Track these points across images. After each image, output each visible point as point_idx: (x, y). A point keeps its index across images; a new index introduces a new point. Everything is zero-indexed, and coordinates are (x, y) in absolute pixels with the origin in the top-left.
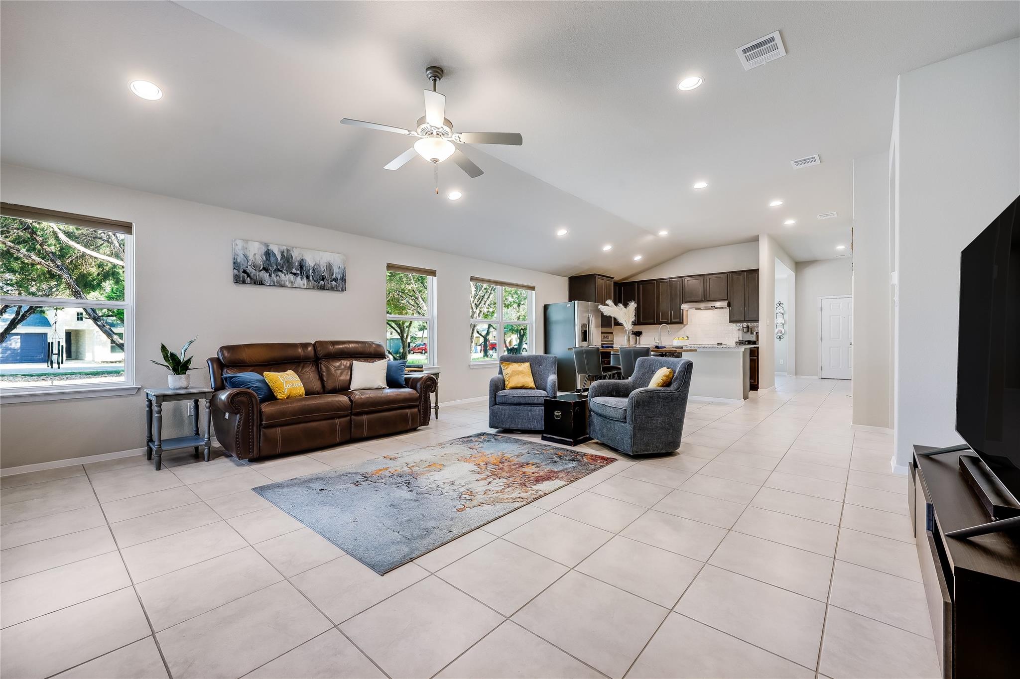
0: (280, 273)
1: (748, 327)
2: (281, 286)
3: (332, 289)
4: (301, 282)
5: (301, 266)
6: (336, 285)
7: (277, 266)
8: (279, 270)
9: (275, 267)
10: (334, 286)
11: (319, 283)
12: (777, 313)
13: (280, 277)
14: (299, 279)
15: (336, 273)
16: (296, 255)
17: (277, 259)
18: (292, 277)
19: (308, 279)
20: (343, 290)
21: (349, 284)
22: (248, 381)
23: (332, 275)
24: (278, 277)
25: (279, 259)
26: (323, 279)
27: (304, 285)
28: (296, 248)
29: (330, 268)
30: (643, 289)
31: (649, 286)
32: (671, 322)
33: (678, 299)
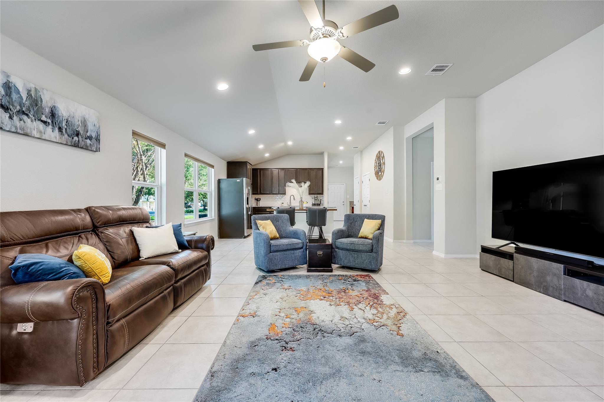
0: (25, 117)
1: (317, 197)
2: (26, 135)
3: (86, 148)
4: (51, 133)
5: (53, 115)
6: (91, 144)
7: (20, 106)
8: (24, 113)
9: (18, 108)
10: (88, 145)
11: (73, 139)
13: (24, 122)
14: (50, 127)
15: (92, 131)
16: (47, 100)
17: (21, 97)
18: (41, 126)
19: (60, 131)
20: (98, 150)
21: (103, 145)
22: (58, 266)
23: (87, 132)
24: (22, 122)
25: (24, 98)
26: (78, 135)
27: (56, 137)
28: (47, 90)
29: (84, 123)
30: (263, 173)
31: (266, 172)
32: (279, 193)
33: (283, 180)
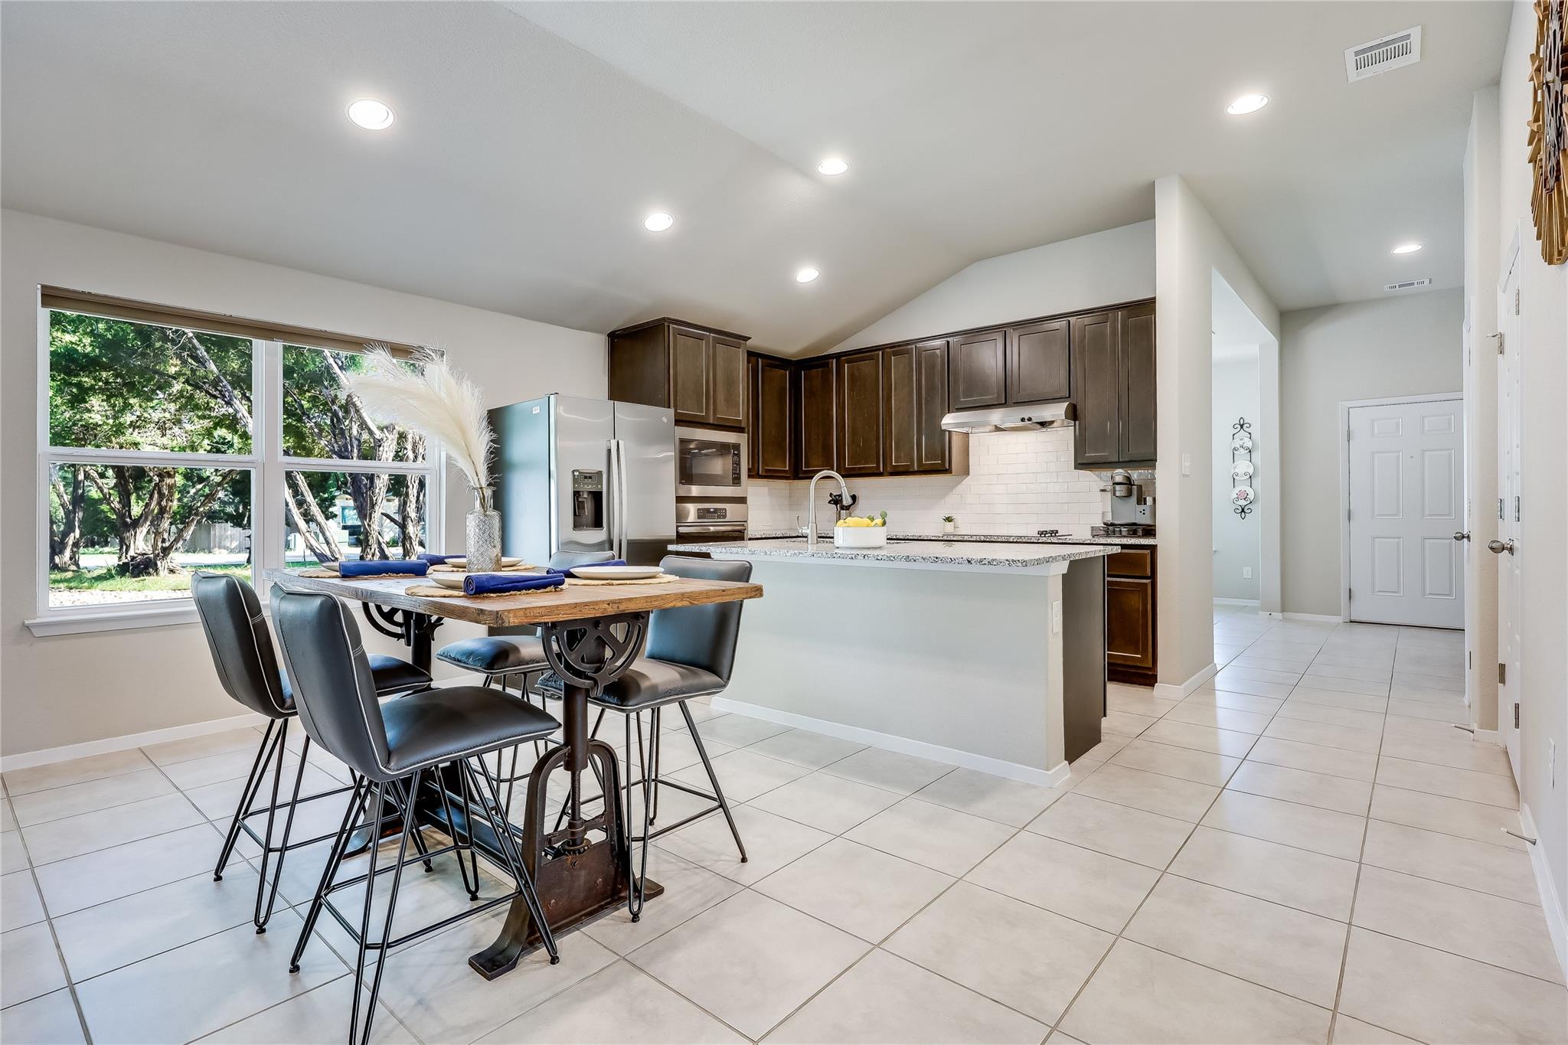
1: (1129, 482)
12: (1235, 449)
30: (852, 375)
31: (865, 367)
32: (921, 469)
33: (938, 400)
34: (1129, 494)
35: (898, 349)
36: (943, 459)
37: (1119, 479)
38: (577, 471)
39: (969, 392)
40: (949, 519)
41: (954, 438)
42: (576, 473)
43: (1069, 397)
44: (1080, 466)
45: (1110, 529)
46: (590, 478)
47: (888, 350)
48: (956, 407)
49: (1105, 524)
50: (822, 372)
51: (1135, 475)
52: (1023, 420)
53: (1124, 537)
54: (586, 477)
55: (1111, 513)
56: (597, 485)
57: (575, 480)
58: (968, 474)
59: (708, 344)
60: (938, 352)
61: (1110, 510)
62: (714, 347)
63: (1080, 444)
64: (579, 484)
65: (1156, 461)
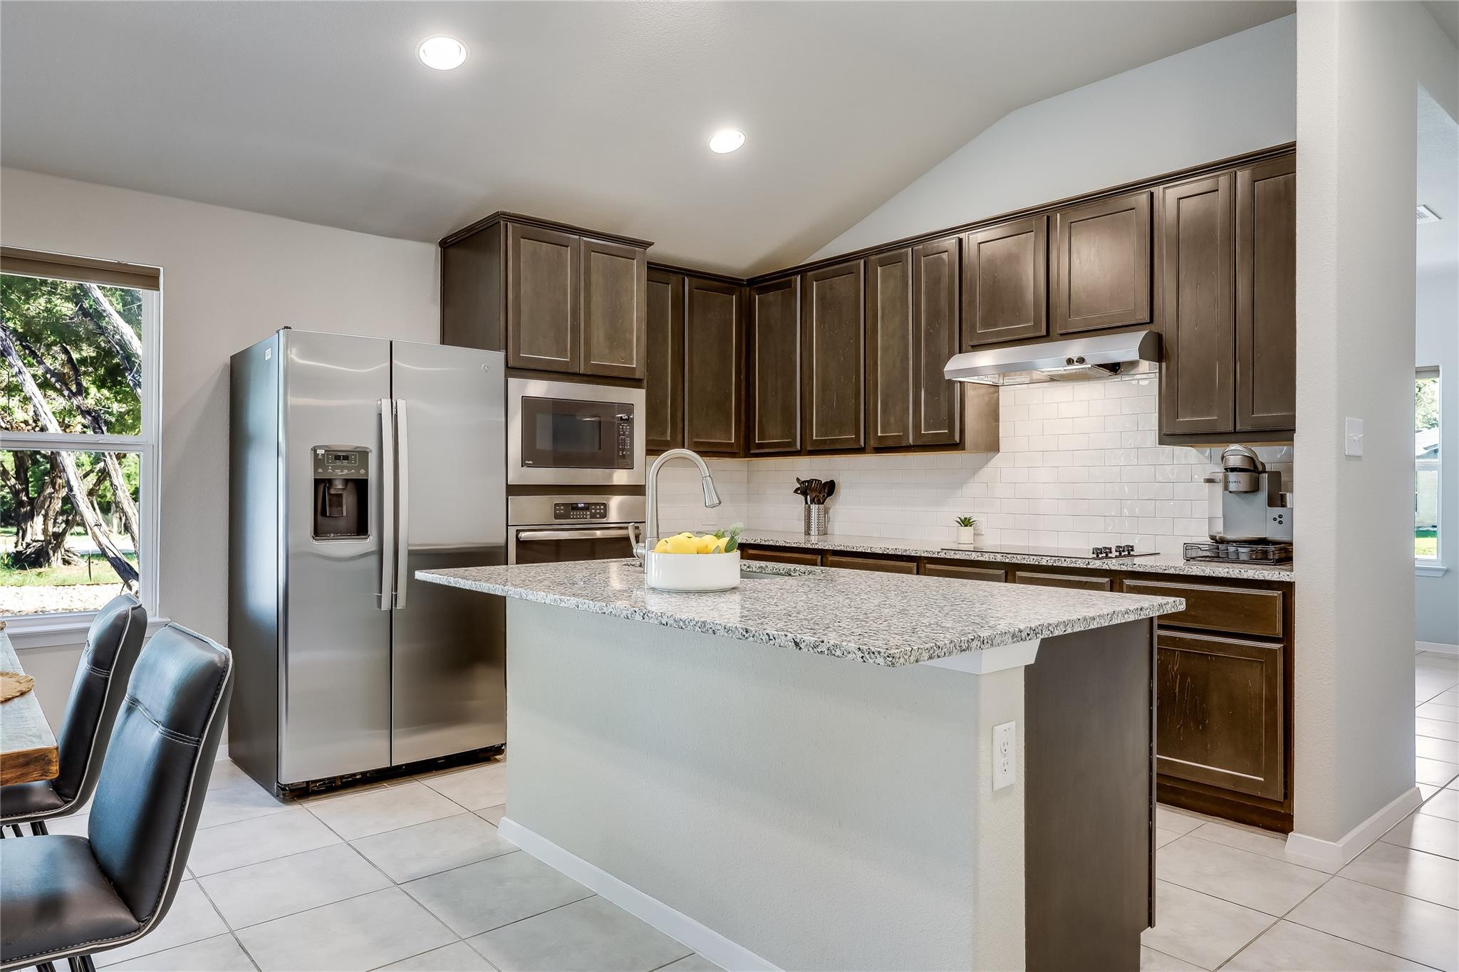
1: (1253, 467)
30: (822, 298)
31: (841, 285)
32: (919, 443)
33: (944, 334)
34: (1254, 488)
35: (889, 253)
36: (951, 428)
37: (1234, 461)
38: (320, 447)
39: (989, 321)
40: (966, 522)
41: (970, 393)
42: (321, 452)
43: (1152, 321)
44: (1168, 439)
45: (1220, 548)
46: (346, 458)
47: (873, 258)
48: (972, 343)
49: (1213, 538)
50: (782, 292)
51: (1267, 454)
52: (1070, 361)
53: (1244, 562)
54: (338, 458)
55: (1221, 521)
56: (358, 469)
57: (318, 462)
58: (998, 450)
59: (576, 253)
60: (945, 256)
61: (1221, 515)
62: (588, 259)
63: (1170, 402)
64: (326, 468)
65: (1294, 430)
